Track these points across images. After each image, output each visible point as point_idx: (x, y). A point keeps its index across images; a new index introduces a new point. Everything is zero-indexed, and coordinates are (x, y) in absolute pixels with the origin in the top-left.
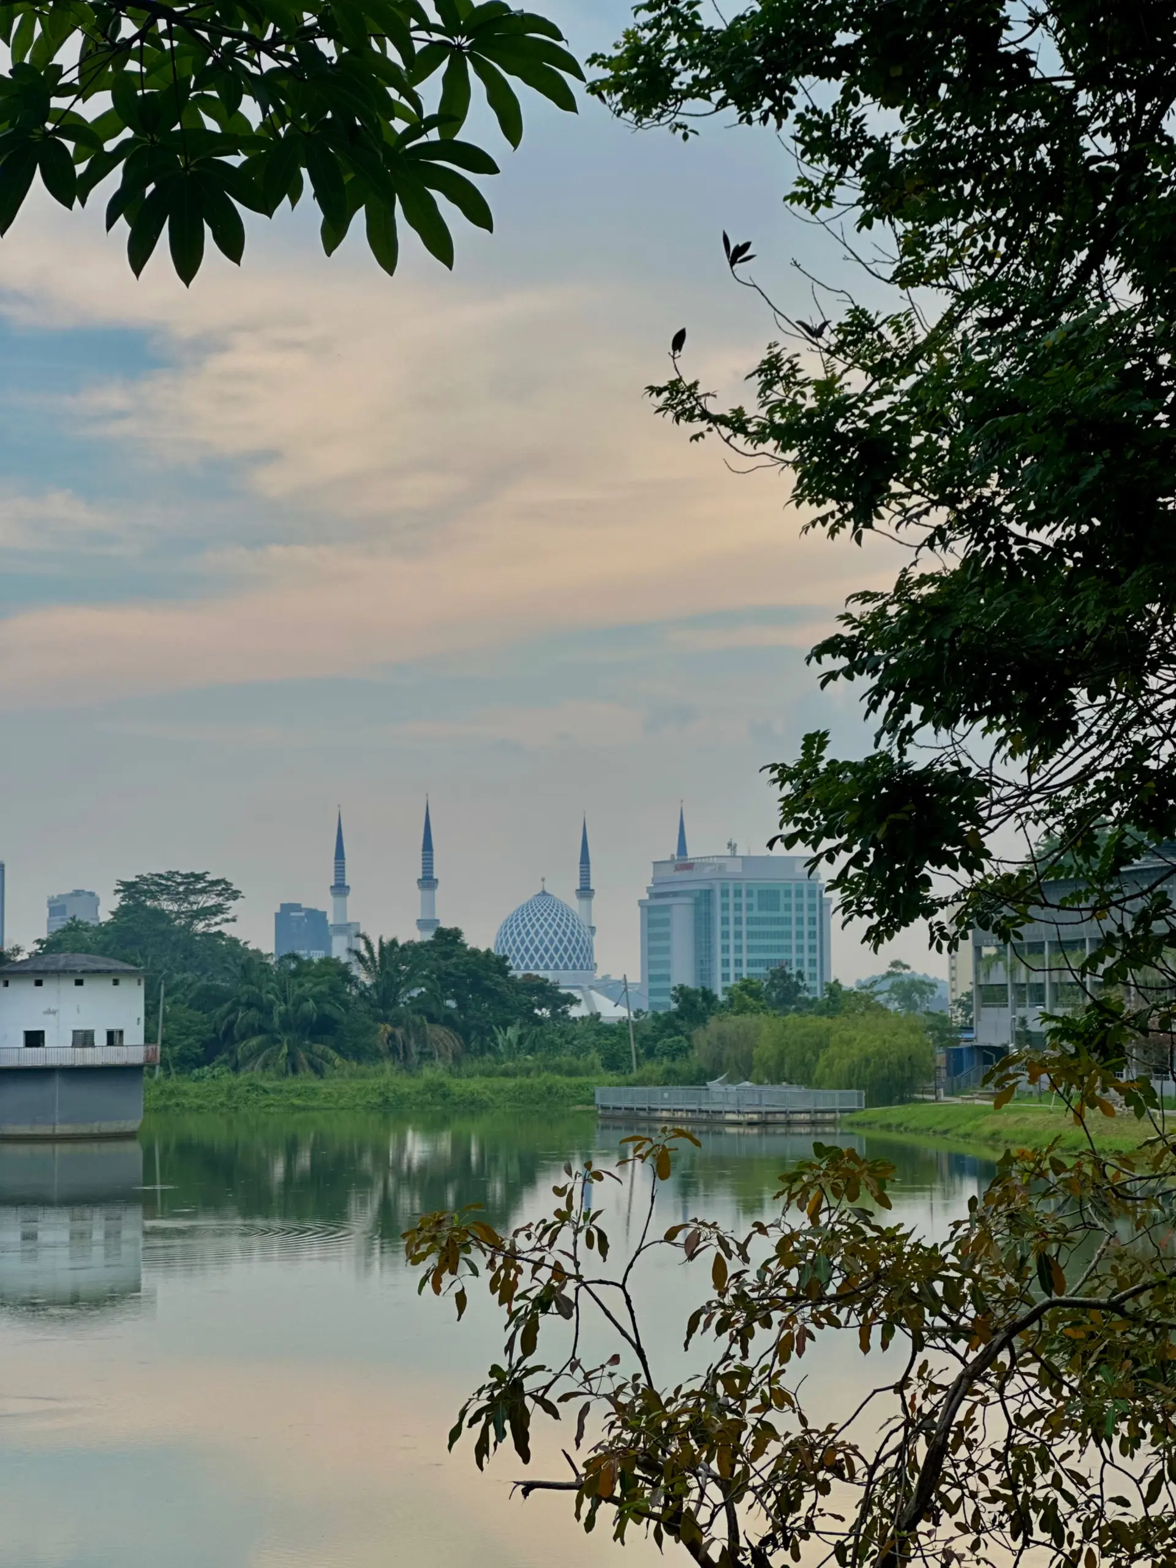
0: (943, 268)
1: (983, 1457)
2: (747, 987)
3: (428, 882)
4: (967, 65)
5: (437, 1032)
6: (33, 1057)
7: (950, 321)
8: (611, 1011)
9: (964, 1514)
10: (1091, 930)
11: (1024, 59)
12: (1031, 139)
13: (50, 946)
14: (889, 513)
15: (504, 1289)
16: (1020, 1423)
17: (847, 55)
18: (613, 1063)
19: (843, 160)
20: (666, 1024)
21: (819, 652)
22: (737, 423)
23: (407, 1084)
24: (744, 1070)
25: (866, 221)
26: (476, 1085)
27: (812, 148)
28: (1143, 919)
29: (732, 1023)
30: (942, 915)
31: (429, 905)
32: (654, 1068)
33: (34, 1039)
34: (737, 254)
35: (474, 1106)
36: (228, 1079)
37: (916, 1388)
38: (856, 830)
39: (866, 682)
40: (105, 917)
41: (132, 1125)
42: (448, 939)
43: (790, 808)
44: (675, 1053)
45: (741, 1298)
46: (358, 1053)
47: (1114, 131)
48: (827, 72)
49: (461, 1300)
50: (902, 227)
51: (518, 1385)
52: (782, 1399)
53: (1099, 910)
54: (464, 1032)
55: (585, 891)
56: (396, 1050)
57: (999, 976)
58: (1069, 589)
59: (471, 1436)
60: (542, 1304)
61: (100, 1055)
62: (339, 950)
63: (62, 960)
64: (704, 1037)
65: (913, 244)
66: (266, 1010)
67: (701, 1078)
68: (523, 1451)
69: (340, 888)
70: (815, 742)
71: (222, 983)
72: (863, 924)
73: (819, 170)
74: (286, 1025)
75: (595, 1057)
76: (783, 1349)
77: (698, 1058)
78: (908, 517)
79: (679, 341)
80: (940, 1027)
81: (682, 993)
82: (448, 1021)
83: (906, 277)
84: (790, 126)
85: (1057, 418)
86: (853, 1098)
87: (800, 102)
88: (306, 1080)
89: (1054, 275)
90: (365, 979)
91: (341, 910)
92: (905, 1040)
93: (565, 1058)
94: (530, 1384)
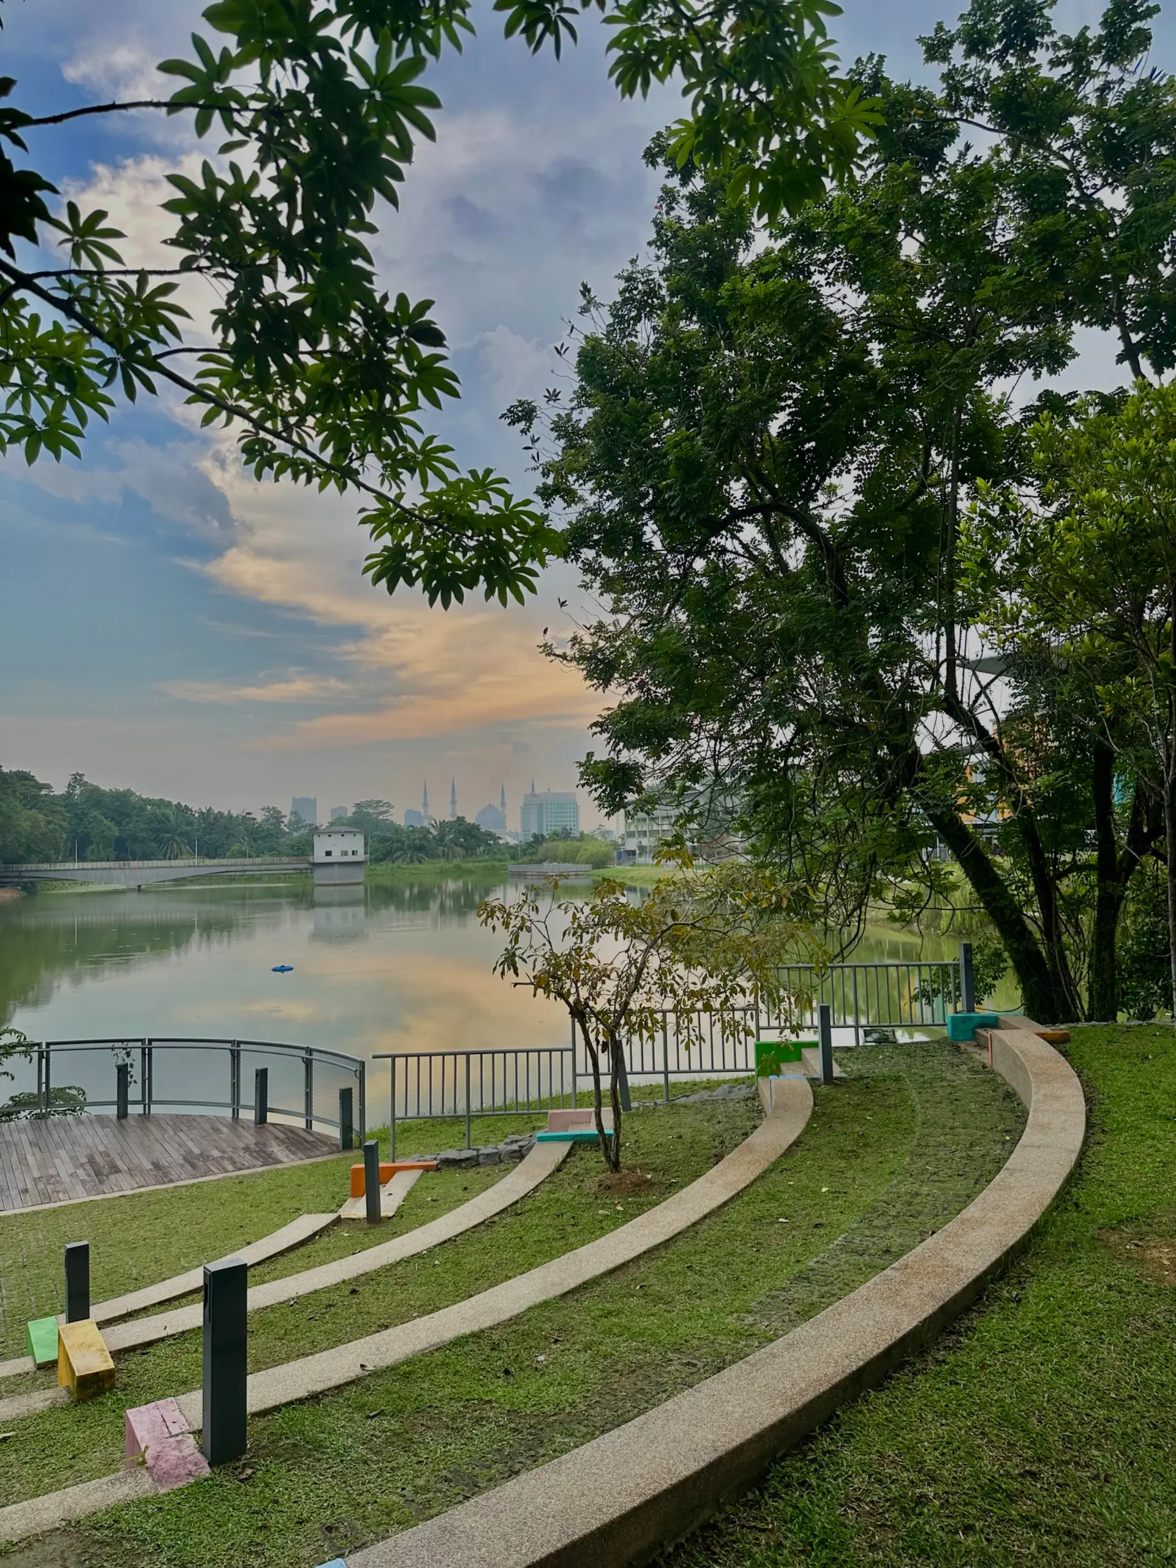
0: (626, 609)
1: (652, 971)
2: (555, 834)
3: (454, 802)
4: (634, 545)
5: (458, 849)
6: (329, 859)
7: (629, 624)
8: (512, 842)
9: (646, 989)
10: (677, 812)
11: (650, 544)
12: (653, 569)
13: (332, 824)
14: (614, 684)
15: (506, 925)
16: (662, 961)
17: (597, 542)
18: (513, 858)
19: (596, 575)
20: (530, 845)
21: (591, 726)
22: (564, 657)
23: (448, 866)
24: (554, 859)
25: (601, 594)
26: (470, 865)
27: (586, 571)
28: (691, 809)
29: (550, 845)
30: (630, 808)
31: (454, 809)
32: (525, 859)
33: (328, 853)
34: (563, 604)
35: (470, 872)
36: (391, 865)
37: (632, 951)
38: (604, 781)
39: (606, 735)
40: (350, 814)
41: (361, 880)
42: (461, 820)
43: (582, 774)
44: (532, 854)
45: (579, 926)
46: (433, 856)
47: (678, 566)
48: (590, 547)
49: (494, 928)
50: (613, 596)
51: (514, 954)
52: (592, 956)
53: (677, 806)
54: (466, 849)
55: (503, 804)
56: (444, 855)
57: (633, 829)
58: (670, 707)
59: (499, 969)
60: (521, 928)
61: (350, 858)
62: (426, 824)
63: (337, 828)
64: (541, 849)
65: (617, 601)
66: (403, 843)
67: (541, 862)
68: (516, 973)
69: (425, 805)
70: (590, 755)
71: (388, 835)
72: (605, 811)
73: (588, 577)
74: (409, 847)
75: (507, 856)
76: (592, 941)
77: (539, 856)
78: (620, 685)
79: (545, 631)
80: (615, 845)
81: (535, 835)
82: (461, 846)
83: (614, 611)
84: (580, 564)
85: (666, 653)
86: (588, 867)
87: (583, 556)
88: (417, 865)
89: (662, 612)
90: (434, 832)
91: (426, 811)
92: (604, 849)
93: (498, 856)
94: (518, 953)
